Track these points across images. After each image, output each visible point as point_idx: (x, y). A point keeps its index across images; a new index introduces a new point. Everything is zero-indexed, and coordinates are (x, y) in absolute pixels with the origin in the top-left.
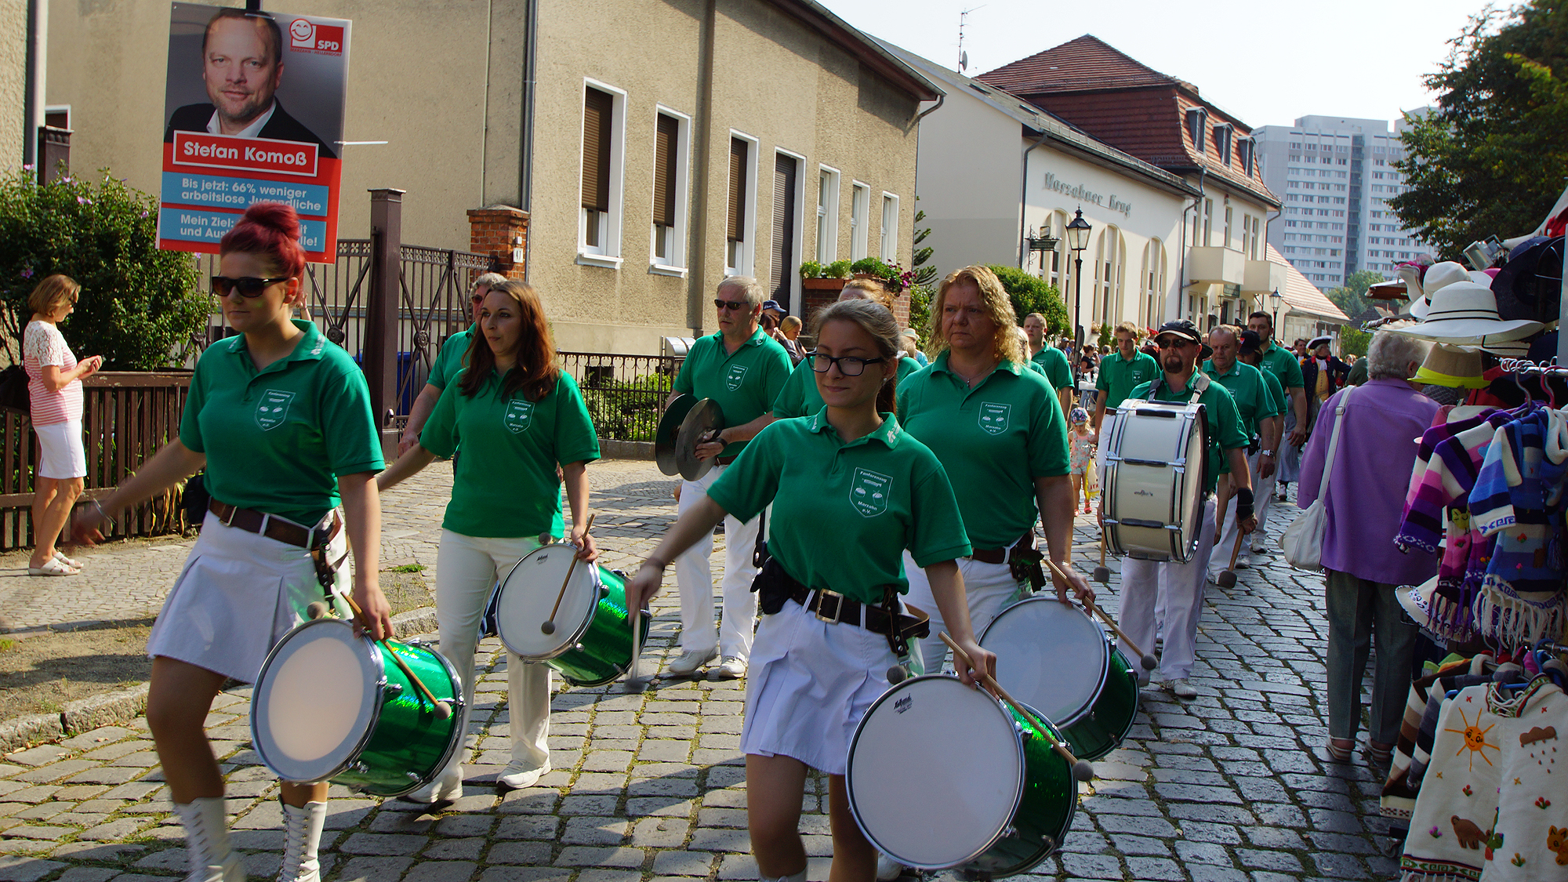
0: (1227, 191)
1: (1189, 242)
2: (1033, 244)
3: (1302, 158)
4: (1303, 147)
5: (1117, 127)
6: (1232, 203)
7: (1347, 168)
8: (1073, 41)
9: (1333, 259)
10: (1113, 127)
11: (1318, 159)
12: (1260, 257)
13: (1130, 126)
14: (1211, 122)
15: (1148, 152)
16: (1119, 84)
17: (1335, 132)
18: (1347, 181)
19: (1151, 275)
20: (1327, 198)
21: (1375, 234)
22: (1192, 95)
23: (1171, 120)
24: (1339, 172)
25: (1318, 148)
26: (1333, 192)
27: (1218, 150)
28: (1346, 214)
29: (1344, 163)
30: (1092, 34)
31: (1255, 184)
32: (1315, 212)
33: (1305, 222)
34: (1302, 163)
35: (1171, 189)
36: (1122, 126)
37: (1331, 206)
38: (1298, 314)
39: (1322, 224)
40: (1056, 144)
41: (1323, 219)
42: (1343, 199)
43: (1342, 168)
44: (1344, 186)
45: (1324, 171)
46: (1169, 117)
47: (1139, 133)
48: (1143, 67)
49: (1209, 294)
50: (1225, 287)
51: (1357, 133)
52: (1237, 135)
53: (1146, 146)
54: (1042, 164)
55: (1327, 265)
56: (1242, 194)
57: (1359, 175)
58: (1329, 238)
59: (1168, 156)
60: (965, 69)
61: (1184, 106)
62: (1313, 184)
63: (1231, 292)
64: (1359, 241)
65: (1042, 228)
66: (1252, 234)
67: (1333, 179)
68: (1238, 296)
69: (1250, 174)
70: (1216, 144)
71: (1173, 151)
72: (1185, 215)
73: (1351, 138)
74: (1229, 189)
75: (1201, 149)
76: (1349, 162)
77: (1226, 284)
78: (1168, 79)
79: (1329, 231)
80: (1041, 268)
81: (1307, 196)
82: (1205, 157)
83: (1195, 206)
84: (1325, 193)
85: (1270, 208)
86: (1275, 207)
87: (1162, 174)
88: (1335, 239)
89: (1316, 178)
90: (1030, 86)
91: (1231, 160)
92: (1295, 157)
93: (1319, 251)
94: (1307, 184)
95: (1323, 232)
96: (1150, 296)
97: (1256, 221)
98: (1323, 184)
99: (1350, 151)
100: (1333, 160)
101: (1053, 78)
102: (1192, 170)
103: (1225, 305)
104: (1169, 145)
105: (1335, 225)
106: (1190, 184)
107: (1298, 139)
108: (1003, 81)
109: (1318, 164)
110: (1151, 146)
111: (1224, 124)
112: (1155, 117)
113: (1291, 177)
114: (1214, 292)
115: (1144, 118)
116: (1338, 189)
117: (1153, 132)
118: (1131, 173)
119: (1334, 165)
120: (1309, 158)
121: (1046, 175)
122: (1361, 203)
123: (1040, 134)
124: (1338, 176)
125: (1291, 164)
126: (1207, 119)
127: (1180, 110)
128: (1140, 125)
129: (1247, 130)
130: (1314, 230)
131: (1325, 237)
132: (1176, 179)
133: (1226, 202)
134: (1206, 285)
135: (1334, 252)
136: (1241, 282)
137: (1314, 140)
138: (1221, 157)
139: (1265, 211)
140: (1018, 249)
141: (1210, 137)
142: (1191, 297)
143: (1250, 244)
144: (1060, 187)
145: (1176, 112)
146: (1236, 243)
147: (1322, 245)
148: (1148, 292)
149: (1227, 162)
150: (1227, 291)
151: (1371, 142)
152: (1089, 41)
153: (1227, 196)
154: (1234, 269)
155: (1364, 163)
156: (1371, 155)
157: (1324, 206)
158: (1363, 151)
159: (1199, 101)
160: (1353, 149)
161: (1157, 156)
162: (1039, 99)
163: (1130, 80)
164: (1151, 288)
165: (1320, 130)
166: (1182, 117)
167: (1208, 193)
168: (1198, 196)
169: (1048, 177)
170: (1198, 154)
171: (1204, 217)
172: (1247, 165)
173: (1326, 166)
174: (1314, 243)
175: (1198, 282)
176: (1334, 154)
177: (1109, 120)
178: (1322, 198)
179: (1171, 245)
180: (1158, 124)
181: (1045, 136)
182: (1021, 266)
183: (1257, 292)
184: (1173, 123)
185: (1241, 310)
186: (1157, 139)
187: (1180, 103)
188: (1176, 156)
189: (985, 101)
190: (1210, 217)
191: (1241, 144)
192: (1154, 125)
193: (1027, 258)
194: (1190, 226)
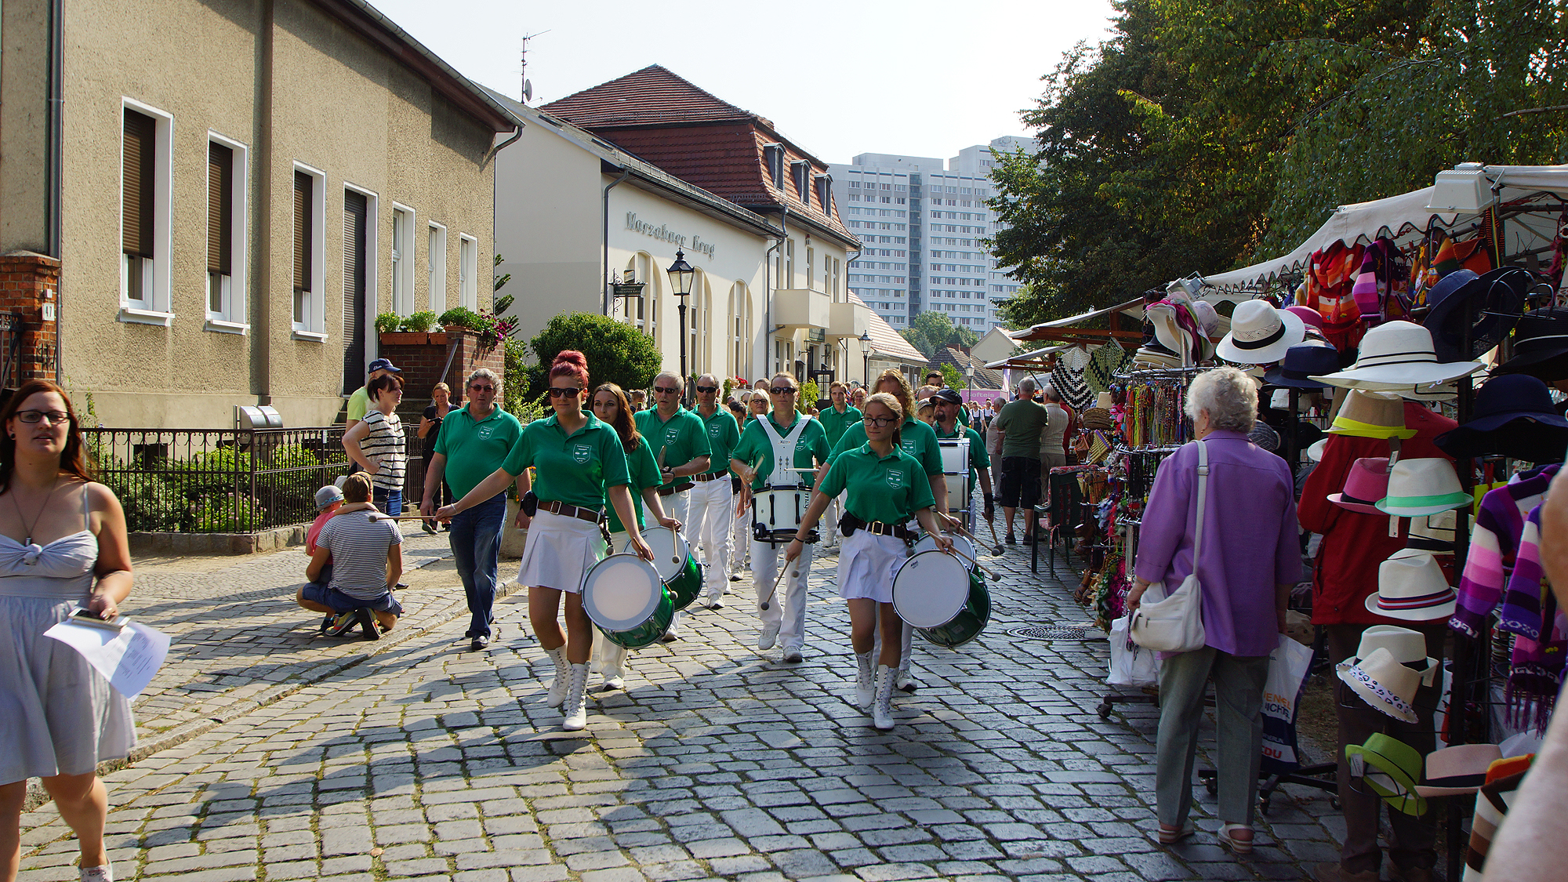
0: (807, 230)
1: (773, 285)
2: (618, 290)
3: (862, 197)
4: (862, 186)
5: (693, 163)
6: (813, 244)
7: (906, 207)
8: (640, 72)
9: (898, 300)
10: (688, 163)
11: (877, 198)
12: (842, 299)
13: (707, 162)
14: (789, 159)
15: (728, 190)
16: (692, 118)
17: (893, 170)
18: (906, 220)
19: (737, 319)
20: (889, 238)
21: (937, 274)
22: (768, 130)
23: (750, 157)
24: (899, 211)
25: (877, 187)
26: (893, 232)
27: (796, 188)
28: (907, 254)
29: (903, 203)
30: (661, 64)
31: (833, 222)
32: (877, 252)
33: (868, 263)
34: (862, 202)
35: (754, 229)
36: (698, 163)
37: (892, 245)
38: (881, 358)
39: (884, 265)
40: (637, 181)
41: (886, 259)
42: (904, 239)
43: (901, 207)
44: (904, 225)
45: (884, 211)
46: (746, 153)
47: (717, 170)
48: (717, 100)
49: (794, 339)
50: (810, 331)
51: (914, 172)
52: (814, 173)
53: (724, 184)
54: (623, 203)
55: (891, 306)
56: (822, 234)
57: (917, 214)
58: (892, 279)
59: (748, 195)
60: (529, 100)
61: (762, 142)
62: (873, 223)
63: (817, 336)
64: (922, 281)
65: (625, 272)
66: (833, 276)
67: (893, 218)
68: (823, 340)
69: (828, 213)
70: (794, 182)
71: (753, 189)
72: (768, 256)
73: (908, 177)
74: (811, 229)
75: (780, 187)
76: (907, 201)
77: (811, 328)
78: (745, 114)
79: (891, 272)
80: (626, 315)
81: (868, 236)
82: (785, 195)
83: (777, 247)
84: (886, 233)
85: (849, 248)
86: (855, 247)
87: (743, 212)
88: (898, 279)
89: (876, 218)
90: (599, 119)
91: (810, 198)
92: (854, 196)
93: (883, 291)
94: (868, 223)
95: (886, 272)
96: (737, 343)
97: (836, 261)
98: (884, 224)
99: (908, 190)
100: (892, 199)
101: (623, 111)
102: (773, 209)
103: (811, 351)
104: (749, 183)
105: (898, 266)
106: (771, 223)
107: (856, 178)
108: (568, 113)
109: (878, 204)
110: (729, 184)
111: (801, 161)
112: (732, 153)
113: (852, 217)
114: (800, 337)
115: (722, 154)
116: (899, 229)
117: (731, 169)
118: (714, 212)
119: (893, 205)
120: (869, 197)
121: (628, 215)
122: (922, 242)
123: (621, 170)
124: (898, 215)
125: (852, 203)
126: (785, 156)
127: (758, 145)
128: (717, 162)
129: (823, 167)
130: (877, 271)
131: (888, 277)
132: (759, 218)
133: (807, 243)
134: (792, 329)
135: (897, 293)
136: (826, 325)
137: (873, 179)
138: (800, 196)
139: (844, 251)
140: (602, 295)
141: (788, 175)
142: (777, 343)
143: (831, 285)
144: (642, 228)
145: (755, 147)
146: (819, 285)
147: (885, 286)
148: (735, 338)
149: (806, 200)
150: (812, 335)
151: (928, 181)
152: (656, 73)
153: (808, 236)
154: (820, 313)
155: (923, 202)
156: (929, 194)
157: (885, 246)
158: (921, 190)
159: (776, 137)
160: (911, 188)
161: (737, 195)
162: (607, 133)
163: (705, 114)
164: (737, 335)
165: (878, 169)
166: (760, 153)
167: (791, 234)
168: (780, 236)
169: (630, 217)
170: (778, 193)
171: (786, 258)
172: (825, 203)
173: (885, 206)
174: (878, 284)
175: (784, 327)
176: (893, 194)
177: (685, 156)
178: (884, 237)
179: (756, 288)
180: (736, 161)
181: (626, 172)
182: (605, 314)
183: (840, 335)
184: (751, 160)
185: (827, 355)
186: (735, 177)
187: (757, 139)
188: (756, 194)
189: (560, 134)
190: (792, 257)
191: (818, 180)
192: (731, 161)
193: (612, 305)
194: (773, 269)
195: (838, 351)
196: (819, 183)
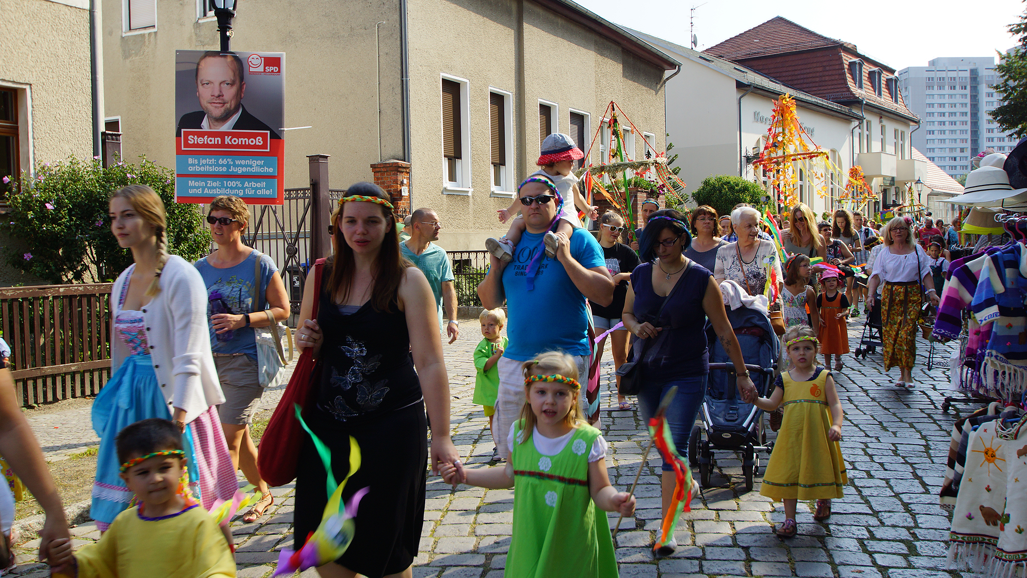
1: (857, 151)
2: (749, 160)
3: (936, 87)
4: (935, 80)
5: (802, 76)
6: (885, 122)
7: (968, 91)
8: (768, 22)
9: (962, 154)
10: (799, 77)
11: (946, 87)
12: (907, 157)
13: (811, 75)
14: (867, 68)
15: (825, 92)
16: (801, 48)
17: (957, 67)
18: (968, 101)
19: (832, 174)
20: (955, 113)
21: (991, 135)
22: (852, 51)
23: (839, 69)
24: (962, 95)
25: (946, 80)
26: (959, 109)
27: (872, 87)
28: (969, 123)
29: (965, 89)
30: (781, 16)
31: (900, 108)
32: (947, 123)
33: (941, 131)
34: (936, 91)
35: (841, 115)
36: (805, 76)
37: (958, 118)
38: (937, 194)
39: (952, 131)
40: (759, 91)
41: (953, 127)
42: (966, 113)
43: (964, 92)
44: (966, 104)
45: (951, 95)
46: (837, 67)
47: (817, 79)
48: (817, 35)
49: (873, 184)
51: (973, 67)
52: (885, 76)
53: (823, 88)
54: (751, 105)
55: (958, 159)
56: (892, 116)
57: (976, 96)
59: (838, 94)
60: (695, 46)
61: (847, 59)
62: (944, 104)
63: (889, 182)
64: (980, 141)
65: (754, 148)
66: (900, 142)
67: (958, 100)
68: (893, 185)
69: (896, 101)
70: (871, 83)
71: (841, 90)
72: (852, 133)
73: (969, 71)
74: (882, 113)
75: (861, 87)
76: (968, 87)
77: (884, 178)
78: (834, 42)
79: (958, 136)
80: (755, 175)
81: (941, 113)
82: (865, 93)
83: (859, 126)
84: (953, 110)
85: (912, 123)
86: (916, 122)
87: (835, 106)
88: (962, 140)
89: (946, 100)
90: (740, 55)
91: (882, 93)
92: (930, 87)
93: (951, 149)
94: (940, 104)
95: (954, 136)
96: (832, 189)
97: (902, 133)
98: (952, 104)
99: (969, 80)
100: (957, 87)
101: (757, 47)
102: (855, 102)
103: (885, 192)
104: (839, 86)
105: (962, 131)
106: (854, 111)
107: (931, 75)
108: (722, 52)
109: (947, 91)
110: (826, 88)
111: (876, 69)
112: (828, 68)
113: (929, 101)
114: (876, 183)
115: (820, 69)
116: (962, 107)
117: (827, 78)
118: (813, 107)
119: (958, 91)
120: (940, 87)
122: (979, 114)
123: (749, 86)
124: (962, 98)
125: (928, 92)
126: (864, 66)
127: (845, 62)
128: (818, 74)
129: (892, 71)
130: (947, 136)
131: (955, 140)
132: (844, 108)
133: (881, 122)
134: (871, 178)
135: (962, 150)
136: (894, 175)
137: (943, 74)
138: (875, 92)
139: (909, 125)
140: (739, 163)
141: (866, 79)
143: (899, 149)
144: (764, 120)
145: (842, 63)
146: (890, 149)
147: (953, 145)
148: (831, 186)
149: (880, 94)
150: (885, 182)
151: (983, 73)
152: (779, 20)
153: (881, 117)
154: (889, 167)
155: (979, 87)
157: (953, 119)
158: (978, 79)
159: (857, 55)
160: (971, 78)
161: (830, 95)
162: (748, 62)
163: (808, 44)
164: (832, 184)
165: (947, 67)
166: (846, 66)
167: (867, 117)
168: (861, 119)
169: (756, 114)
170: (859, 91)
171: (866, 133)
172: (894, 96)
173: (953, 92)
174: (948, 145)
176: (957, 83)
177: (796, 73)
178: (952, 113)
179: (845, 154)
180: (830, 73)
181: (752, 87)
182: (741, 175)
183: (906, 181)
184: (840, 71)
185: (897, 194)
186: (830, 83)
187: (844, 57)
188: (843, 93)
189: (710, 67)
190: (870, 132)
191: (889, 81)
192: (827, 73)
193: (745, 169)
194: (856, 140)
195: (905, 191)
196: (889, 83)
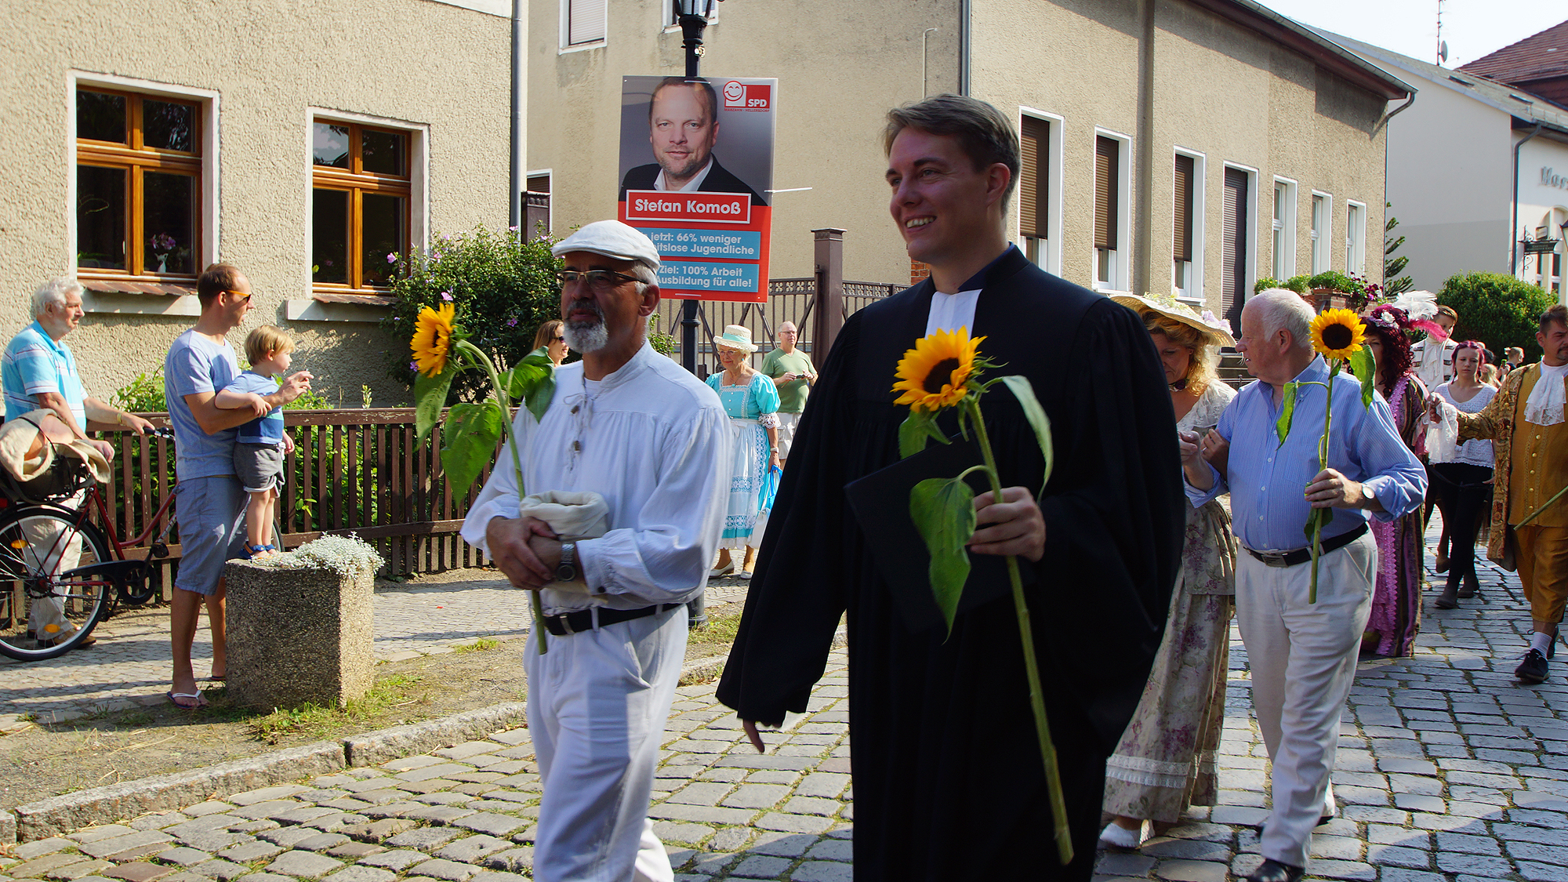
2: (1528, 247)
40: (1552, 134)
54: (1536, 158)
60: (1444, 60)
65: (1538, 228)
80: (1539, 272)
90: (1523, 75)
101: (1552, 61)
108: (1491, 69)
121: (1543, 170)
123: (1533, 125)
140: (1510, 254)
144: (1559, 182)
162: (1537, 86)
169: (1545, 173)
181: (1539, 127)
182: (1513, 272)
189: (1468, 94)
193: (1522, 263)
